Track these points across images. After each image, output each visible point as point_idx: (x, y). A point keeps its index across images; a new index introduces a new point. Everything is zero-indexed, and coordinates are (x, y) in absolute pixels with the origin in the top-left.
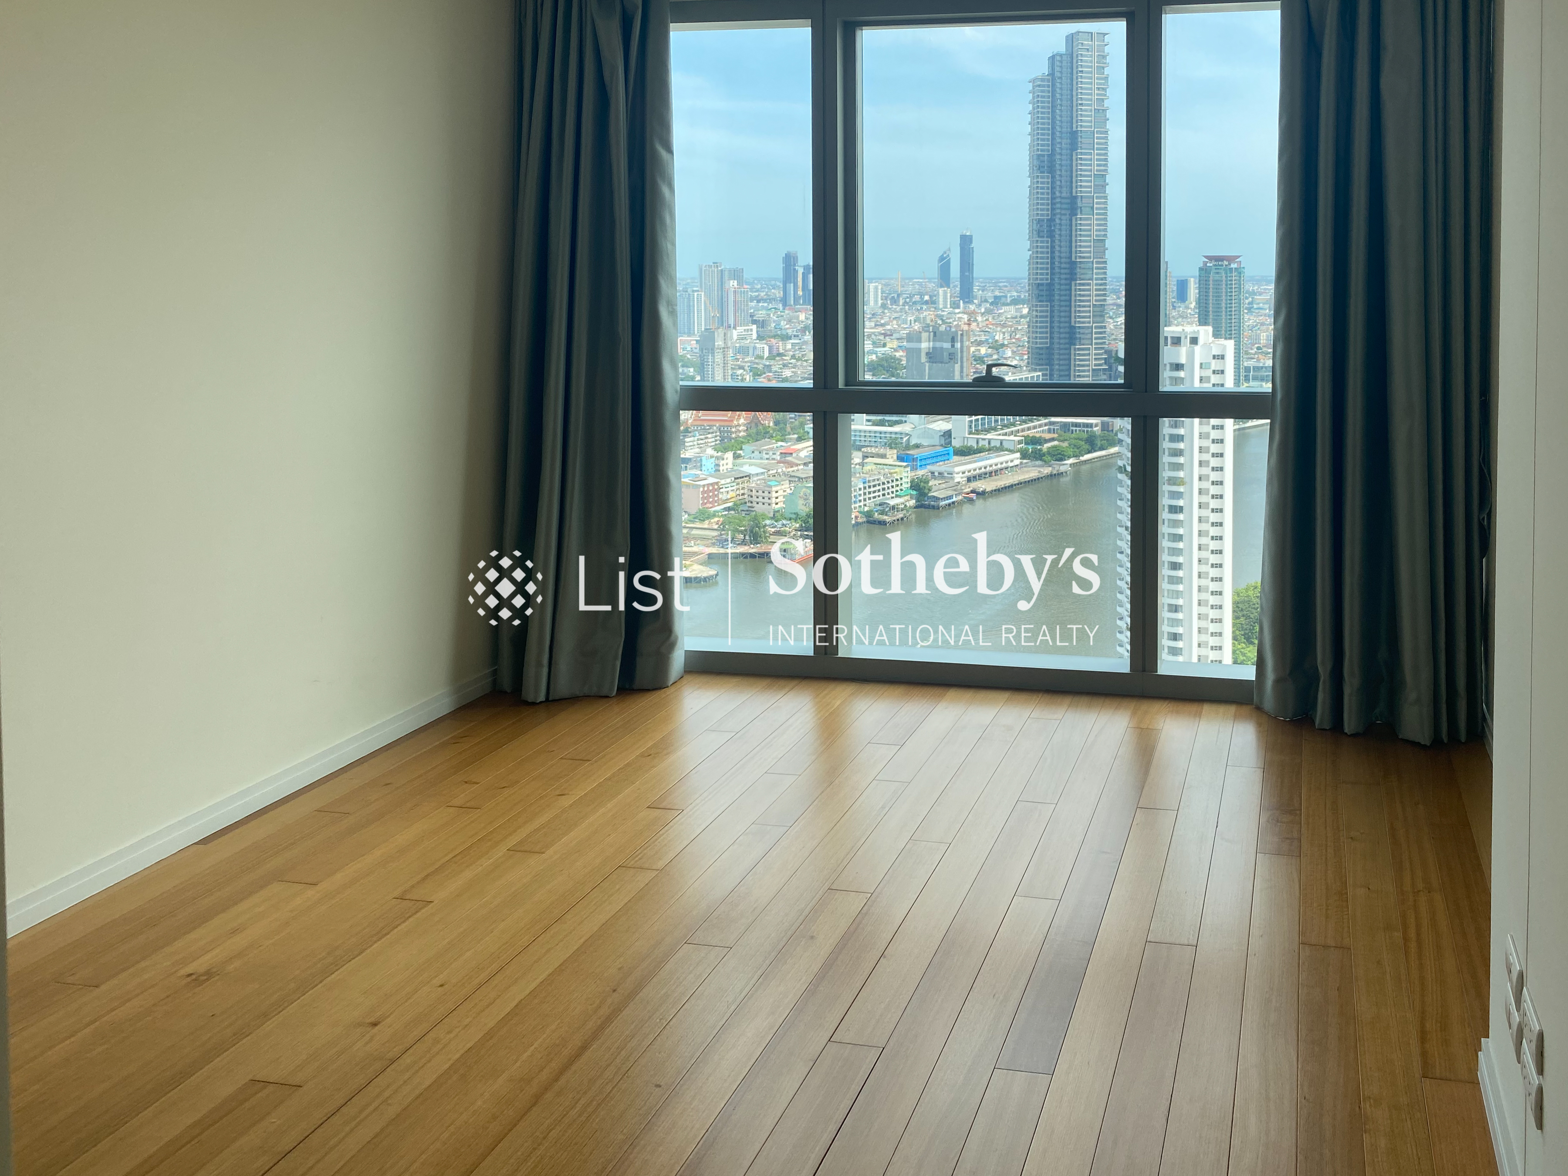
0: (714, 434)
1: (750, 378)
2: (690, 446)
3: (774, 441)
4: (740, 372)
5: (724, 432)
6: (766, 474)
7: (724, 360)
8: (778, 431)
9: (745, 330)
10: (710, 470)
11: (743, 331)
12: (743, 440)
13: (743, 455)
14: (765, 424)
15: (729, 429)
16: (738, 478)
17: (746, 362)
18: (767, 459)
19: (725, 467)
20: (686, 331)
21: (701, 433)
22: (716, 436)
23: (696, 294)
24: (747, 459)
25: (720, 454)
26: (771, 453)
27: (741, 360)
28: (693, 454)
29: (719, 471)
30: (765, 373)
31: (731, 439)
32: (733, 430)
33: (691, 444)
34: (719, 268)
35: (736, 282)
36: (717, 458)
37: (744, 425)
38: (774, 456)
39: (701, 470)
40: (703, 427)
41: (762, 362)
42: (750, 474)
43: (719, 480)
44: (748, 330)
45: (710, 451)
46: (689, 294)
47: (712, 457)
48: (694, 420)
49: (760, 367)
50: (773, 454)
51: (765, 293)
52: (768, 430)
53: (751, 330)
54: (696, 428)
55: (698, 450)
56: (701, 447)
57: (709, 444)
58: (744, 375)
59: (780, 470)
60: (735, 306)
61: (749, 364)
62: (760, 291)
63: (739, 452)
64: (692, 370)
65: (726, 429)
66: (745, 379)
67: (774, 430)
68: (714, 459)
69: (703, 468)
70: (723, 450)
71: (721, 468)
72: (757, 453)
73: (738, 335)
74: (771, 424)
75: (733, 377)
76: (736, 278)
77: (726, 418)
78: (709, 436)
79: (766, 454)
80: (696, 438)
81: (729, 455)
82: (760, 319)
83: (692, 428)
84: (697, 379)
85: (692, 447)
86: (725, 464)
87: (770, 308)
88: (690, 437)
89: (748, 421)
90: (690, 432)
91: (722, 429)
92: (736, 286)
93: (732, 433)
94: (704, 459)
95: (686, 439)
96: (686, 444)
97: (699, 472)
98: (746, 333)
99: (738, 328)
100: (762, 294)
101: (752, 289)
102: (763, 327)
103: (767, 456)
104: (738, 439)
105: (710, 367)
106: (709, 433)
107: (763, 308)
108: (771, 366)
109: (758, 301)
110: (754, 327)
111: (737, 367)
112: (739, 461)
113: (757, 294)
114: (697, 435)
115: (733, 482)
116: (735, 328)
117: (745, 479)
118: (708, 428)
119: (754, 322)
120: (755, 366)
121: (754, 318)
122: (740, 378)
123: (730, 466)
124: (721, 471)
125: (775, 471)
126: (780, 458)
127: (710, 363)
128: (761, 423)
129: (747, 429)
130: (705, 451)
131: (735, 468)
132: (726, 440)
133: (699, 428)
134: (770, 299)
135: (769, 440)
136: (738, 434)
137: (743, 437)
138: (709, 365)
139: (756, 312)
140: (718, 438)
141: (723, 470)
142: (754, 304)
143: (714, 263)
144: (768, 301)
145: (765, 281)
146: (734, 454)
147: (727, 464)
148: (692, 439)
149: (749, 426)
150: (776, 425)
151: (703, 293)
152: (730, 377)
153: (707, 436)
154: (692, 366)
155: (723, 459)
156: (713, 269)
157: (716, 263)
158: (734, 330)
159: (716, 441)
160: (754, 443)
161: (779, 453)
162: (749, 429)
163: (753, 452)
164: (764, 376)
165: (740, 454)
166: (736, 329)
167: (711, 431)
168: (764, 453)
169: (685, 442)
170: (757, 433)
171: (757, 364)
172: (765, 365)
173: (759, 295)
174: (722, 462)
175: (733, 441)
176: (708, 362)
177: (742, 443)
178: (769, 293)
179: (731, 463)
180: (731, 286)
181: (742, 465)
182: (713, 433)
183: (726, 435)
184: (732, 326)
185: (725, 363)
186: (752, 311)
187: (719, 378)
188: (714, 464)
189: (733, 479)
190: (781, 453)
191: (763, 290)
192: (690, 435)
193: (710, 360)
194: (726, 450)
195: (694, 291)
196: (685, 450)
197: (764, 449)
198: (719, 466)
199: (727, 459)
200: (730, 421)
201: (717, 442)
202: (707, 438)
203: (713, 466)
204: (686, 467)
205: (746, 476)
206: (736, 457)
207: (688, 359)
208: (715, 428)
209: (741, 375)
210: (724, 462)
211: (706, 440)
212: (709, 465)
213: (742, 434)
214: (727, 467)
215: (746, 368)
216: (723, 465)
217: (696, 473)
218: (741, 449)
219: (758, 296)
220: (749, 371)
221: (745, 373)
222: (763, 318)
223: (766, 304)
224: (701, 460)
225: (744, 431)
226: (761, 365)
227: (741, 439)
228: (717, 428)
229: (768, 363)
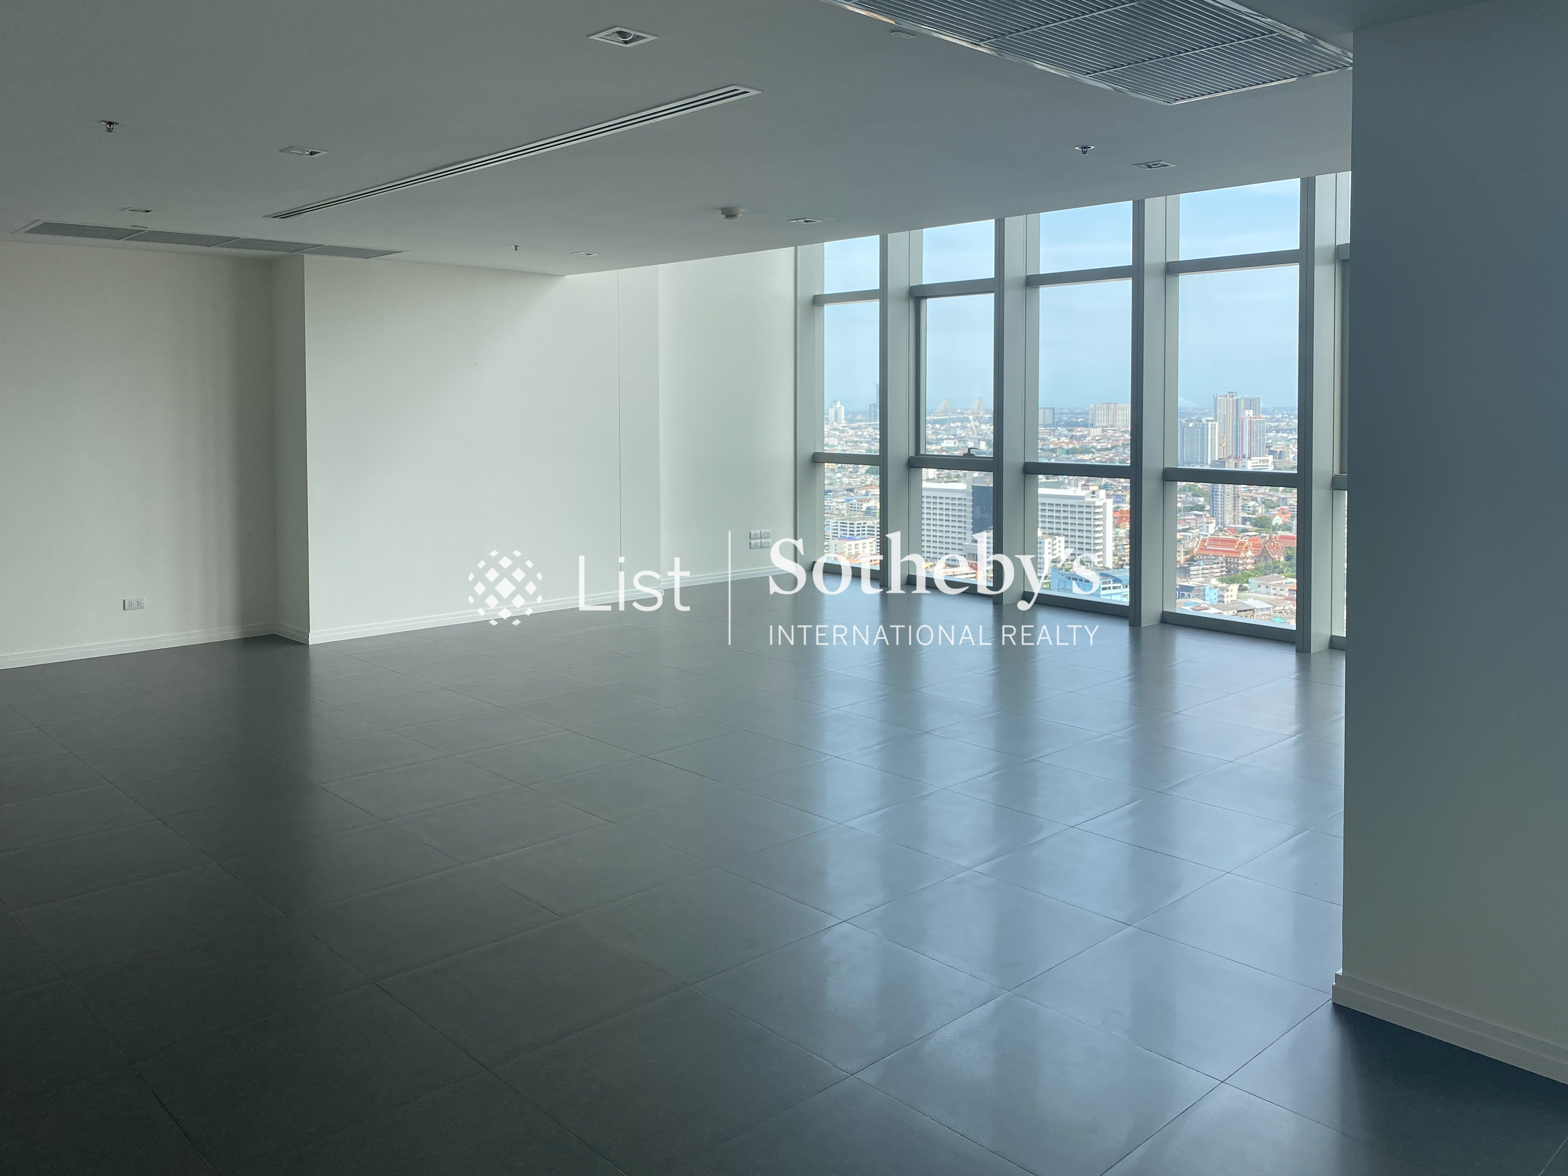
0: (1220, 565)
1: (1262, 510)
2: (1195, 575)
3: (1284, 577)
4: (1252, 503)
5: (1230, 563)
6: (1272, 610)
7: (1235, 491)
8: (1289, 567)
9: (1260, 460)
10: (1213, 601)
11: (1258, 461)
12: (1250, 573)
13: (1249, 588)
14: (1275, 558)
15: (1236, 561)
16: (1241, 611)
17: (1259, 494)
18: (1274, 594)
19: (1230, 599)
20: (1199, 461)
21: (1206, 563)
22: (1222, 567)
23: (1210, 423)
24: (1253, 593)
25: (1224, 585)
26: (1278, 588)
27: (1254, 491)
28: (1196, 583)
29: (1223, 602)
30: (1279, 506)
31: (1238, 571)
32: (1240, 562)
33: (1196, 573)
34: (1235, 398)
35: (1251, 411)
36: (1222, 589)
37: (1252, 558)
38: (1282, 592)
39: (1204, 600)
40: (1208, 557)
41: (1277, 495)
42: (1255, 608)
43: (1221, 611)
44: (1263, 460)
45: (1214, 581)
46: (1203, 424)
47: (1215, 587)
48: (1200, 549)
49: (1275, 499)
50: (1281, 590)
51: (1285, 423)
52: (1278, 565)
53: (1267, 461)
54: (1201, 557)
55: (1202, 579)
56: (1206, 577)
57: (1214, 575)
58: (1256, 507)
59: (1287, 608)
60: (1250, 435)
61: (1262, 496)
62: (1281, 421)
63: (1245, 585)
64: (1202, 499)
65: (1232, 560)
66: (1258, 511)
67: (1285, 565)
68: (1218, 589)
69: (1207, 598)
70: (1229, 581)
71: (1225, 600)
72: (1263, 587)
73: (1253, 466)
74: (1282, 559)
75: (1245, 508)
76: (1252, 408)
77: (1233, 550)
78: (1215, 566)
79: (1274, 589)
80: (1201, 567)
81: (1235, 587)
82: (1277, 449)
83: (1198, 557)
84: (1206, 509)
85: (1196, 576)
86: (1229, 596)
87: (1289, 438)
88: (1195, 566)
89: (1257, 555)
90: (1195, 561)
91: (1229, 560)
92: (1251, 415)
93: (1238, 564)
94: (1207, 588)
95: (1191, 568)
96: (1191, 572)
97: (1200, 601)
98: (1262, 464)
99: (1252, 458)
100: (1283, 424)
101: (1272, 419)
102: (1280, 458)
103: (1275, 592)
104: (1245, 571)
105: (1220, 497)
106: (1215, 563)
107: (1282, 438)
108: (1286, 498)
109: (1278, 432)
110: (1271, 458)
111: (1250, 499)
112: (1243, 594)
113: (1277, 424)
114: (1202, 564)
115: (1236, 615)
116: (1249, 458)
117: (1248, 612)
118: (1213, 558)
119: (1271, 453)
120: (1269, 498)
121: (1271, 449)
122: (1251, 509)
123: (1235, 598)
124: (1226, 603)
125: (1282, 608)
126: (1289, 595)
127: (1219, 493)
128: (1271, 557)
129: (1255, 562)
130: (1210, 581)
131: (1240, 600)
132: (1232, 572)
133: (1205, 558)
134: (1290, 430)
135: (1278, 575)
136: (1245, 566)
137: (1251, 570)
138: (1218, 495)
139: (1274, 443)
140: (1224, 569)
141: (1227, 602)
142: (1271, 435)
143: (1229, 393)
144: (1289, 431)
145: (1286, 411)
146: (1240, 586)
147: (1231, 596)
148: (1197, 568)
149: (1258, 560)
150: (1287, 561)
151: (1217, 423)
152: (1240, 508)
153: (1213, 566)
154: (1204, 496)
155: (1228, 591)
156: (1228, 398)
157: (1232, 393)
158: (1249, 461)
159: (1222, 571)
160: (1262, 577)
161: (1287, 590)
162: (1257, 563)
163: (1259, 586)
164: (1278, 508)
165: (1246, 587)
166: (1250, 460)
167: (1216, 561)
168: (1272, 587)
169: (1189, 570)
170: (1266, 567)
171: (1272, 496)
172: (1280, 498)
173: (1279, 425)
174: (1226, 594)
175: (1239, 573)
176: (1218, 492)
177: (1249, 576)
178: (1290, 424)
179: (1236, 595)
180: (1247, 415)
181: (1246, 598)
182: (1218, 563)
183: (1232, 566)
184: (1247, 456)
185: (1235, 494)
186: (1270, 441)
187: (1229, 509)
188: (1217, 595)
189: (1236, 612)
190: (1290, 590)
191: (1284, 420)
192: (1195, 563)
193: (1220, 490)
194: (1232, 581)
195: (1207, 421)
196: (1190, 579)
197: (1271, 584)
198: (1223, 596)
199: (1232, 591)
200: (1237, 553)
201: (1223, 573)
202: (1212, 568)
203: (1216, 596)
204: (1189, 595)
205: (1250, 610)
206: (1242, 589)
207: (1199, 488)
208: (1221, 558)
209: (1253, 506)
210: (1229, 594)
211: (1212, 570)
212: (1212, 595)
213: (1248, 567)
214: (1232, 599)
215: (1259, 499)
216: (1227, 597)
217: (1198, 602)
218: (1247, 582)
219: (1276, 426)
220: (1261, 503)
221: (1257, 504)
222: (1281, 449)
223: (1285, 435)
224: (1204, 589)
225: (1252, 564)
226: (1276, 498)
227: (1248, 572)
228: (1224, 559)
229: (1283, 496)
